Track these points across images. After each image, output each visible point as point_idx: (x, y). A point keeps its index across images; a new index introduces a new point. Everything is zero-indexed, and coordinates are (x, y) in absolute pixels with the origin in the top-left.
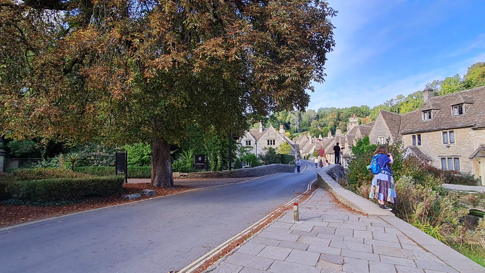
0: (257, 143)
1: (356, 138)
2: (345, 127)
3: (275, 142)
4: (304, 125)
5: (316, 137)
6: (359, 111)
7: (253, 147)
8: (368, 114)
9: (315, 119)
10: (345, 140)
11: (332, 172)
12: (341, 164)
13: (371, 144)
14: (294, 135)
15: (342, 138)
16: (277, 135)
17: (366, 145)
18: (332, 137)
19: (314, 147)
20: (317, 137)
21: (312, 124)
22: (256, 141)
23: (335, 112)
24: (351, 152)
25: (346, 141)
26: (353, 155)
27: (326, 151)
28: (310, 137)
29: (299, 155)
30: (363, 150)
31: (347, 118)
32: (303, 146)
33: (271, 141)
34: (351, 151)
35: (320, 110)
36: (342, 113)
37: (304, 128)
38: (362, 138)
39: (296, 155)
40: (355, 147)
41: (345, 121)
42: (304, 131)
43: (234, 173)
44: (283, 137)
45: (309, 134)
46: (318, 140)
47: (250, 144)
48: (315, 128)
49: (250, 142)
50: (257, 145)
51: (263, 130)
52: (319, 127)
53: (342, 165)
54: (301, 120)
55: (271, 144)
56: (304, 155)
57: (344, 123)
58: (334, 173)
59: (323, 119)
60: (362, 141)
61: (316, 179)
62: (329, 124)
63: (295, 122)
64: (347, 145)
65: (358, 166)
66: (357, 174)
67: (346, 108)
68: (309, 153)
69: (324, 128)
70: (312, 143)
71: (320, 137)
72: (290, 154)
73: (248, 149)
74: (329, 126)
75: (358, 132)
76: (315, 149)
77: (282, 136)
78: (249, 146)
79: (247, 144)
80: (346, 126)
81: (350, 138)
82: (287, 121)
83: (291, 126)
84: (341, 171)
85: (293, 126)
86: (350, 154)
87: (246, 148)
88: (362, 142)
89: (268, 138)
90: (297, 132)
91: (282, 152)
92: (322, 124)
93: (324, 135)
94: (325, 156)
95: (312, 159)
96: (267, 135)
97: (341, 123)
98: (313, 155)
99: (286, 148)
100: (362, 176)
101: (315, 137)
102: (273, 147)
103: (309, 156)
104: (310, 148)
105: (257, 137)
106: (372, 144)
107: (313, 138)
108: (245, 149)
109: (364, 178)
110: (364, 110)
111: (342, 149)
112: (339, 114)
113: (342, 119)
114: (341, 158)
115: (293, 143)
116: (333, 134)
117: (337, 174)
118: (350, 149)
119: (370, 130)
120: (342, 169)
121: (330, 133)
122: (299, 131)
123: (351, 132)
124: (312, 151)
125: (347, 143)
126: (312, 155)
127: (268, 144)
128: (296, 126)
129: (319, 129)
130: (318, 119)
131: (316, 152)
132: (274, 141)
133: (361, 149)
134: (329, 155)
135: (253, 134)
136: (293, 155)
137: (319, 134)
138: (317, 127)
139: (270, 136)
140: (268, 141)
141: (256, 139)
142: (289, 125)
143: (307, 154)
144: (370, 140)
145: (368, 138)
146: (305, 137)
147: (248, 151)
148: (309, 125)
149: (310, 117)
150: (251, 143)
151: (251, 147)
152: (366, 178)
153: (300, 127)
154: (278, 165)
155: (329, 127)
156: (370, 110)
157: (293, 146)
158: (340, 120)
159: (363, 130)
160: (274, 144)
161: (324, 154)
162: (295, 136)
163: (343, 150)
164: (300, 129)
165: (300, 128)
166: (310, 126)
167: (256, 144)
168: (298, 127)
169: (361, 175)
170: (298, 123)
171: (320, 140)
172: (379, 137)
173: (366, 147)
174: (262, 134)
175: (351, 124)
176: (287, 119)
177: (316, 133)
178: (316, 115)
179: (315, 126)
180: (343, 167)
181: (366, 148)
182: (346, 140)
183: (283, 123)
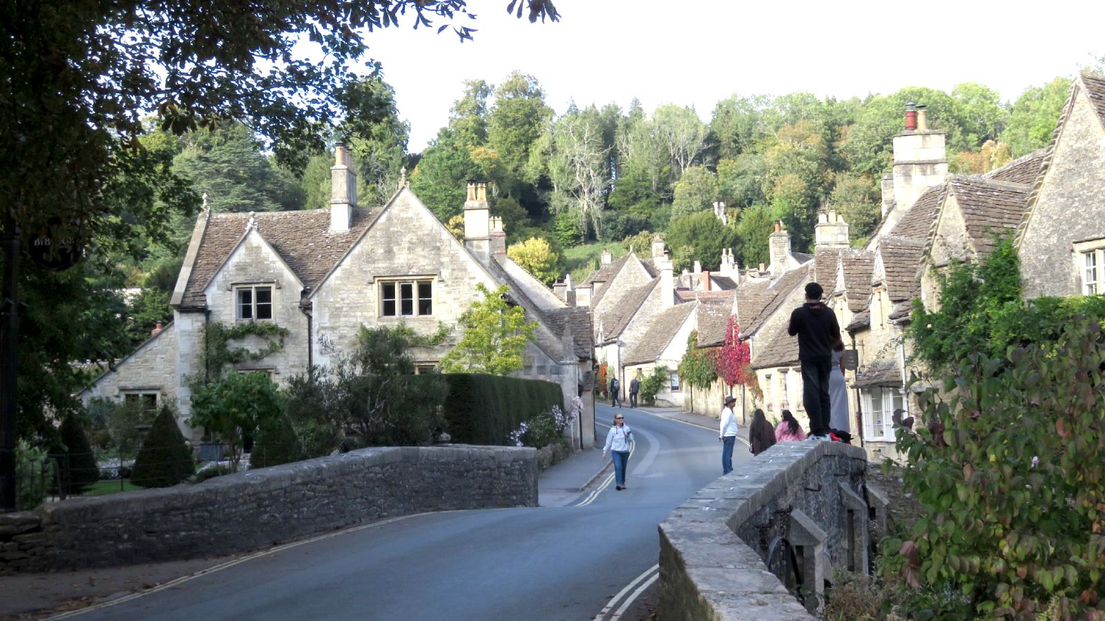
0: (314, 301)
1: (939, 256)
2: (867, 205)
3: (434, 298)
4: (636, 199)
5: (703, 269)
6: (943, 115)
7: (283, 333)
8: (991, 129)
9: (699, 158)
10: (870, 275)
11: (783, 505)
12: (846, 437)
13: (1029, 296)
14: (571, 254)
15: (850, 263)
16: (445, 250)
17: (1002, 300)
18: (793, 264)
19: (691, 324)
20: (711, 265)
21: (679, 187)
22: (304, 293)
23: (807, 117)
24: (909, 353)
25: (874, 280)
26: (922, 367)
27: (757, 345)
28: (664, 264)
29: (587, 375)
30: (985, 334)
31: (881, 155)
32: (620, 320)
33: (407, 291)
34: (910, 343)
35: (725, 112)
36: (850, 123)
37: (635, 215)
38: (975, 258)
39: (570, 378)
40: (933, 318)
41: (870, 173)
42: (631, 229)
43: (28, 539)
44: (486, 261)
45: (658, 246)
46: (715, 286)
47: (265, 312)
48: (694, 215)
49: (264, 295)
50: (314, 314)
51: (357, 217)
52: (719, 211)
53: (856, 442)
54: (618, 167)
55: (407, 309)
56: (630, 374)
57: (863, 182)
58: (797, 514)
59: (745, 161)
60: (975, 277)
61: (650, 576)
62: (778, 191)
63: (579, 180)
64: (881, 308)
65: (994, 475)
66: (985, 546)
67: (868, 100)
68: (660, 364)
69: (750, 212)
70: (677, 298)
71: (728, 268)
72: (533, 375)
73: (251, 345)
74: (776, 202)
75: (952, 217)
76: (692, 339)
77: (478, 259)
78: (261, 322)
79: (246, 312)
80: (876, 198)
81: (897, 258)
82: (531, 170)
83: (556, 199)
84: (845, 485)
85: (567, 200)
86: (901, 363)
87: (239, 334)
88: (973, 286)
89: (382, 266)
90: (591, 237)
91: (478, 360)
92: (738, 187)
93: (749, 251)
94: (752, 381)
95: (679, 398)
96: (380, 251)
97: (844, 182)
98: (682, 377)
99: (504, 335)
100: (1030, 559)
101: (697, 266)
102: (417, 324)
103: (658, 381)
104: (665, 329)
105: (314, 267)
106: (1035, 297)
107: (685, 272)
108: (233, 346)
109: (1047, 579)
110: (968, 107)
111: (854, 330)
112: (832, 131)
113: (849, 157)
114: (851, 394)
115: (554, 300)
116: (802, 244)
117: (818, 518)
118: (900, 333)
119: (1019, 208)
120: (856, 470)
121: (779, 245)
122: (603, 233)
123: (906, 226)
124: (674, 354)
125: (885, 296)
126: (676, 379)
127: (389, 309)
128: (584, 203)
129: (722, 218)
130: (716, 161)
131: (700, 353)
132: (425, 290)
133: (971, 328)
134: (774, 371)
135: (288, 245)
136: (553, 379)
137: (722, 245)
138: (707, 205)
139: (402, 258)
140: (388, 290)
141: (304, 281)
142: (542, 196)
143: (648, 371)
144: (1026, 273)
145: (1011, 261)
146: (634, 263)
147: (255, 358)
148: (662, 195)
149: (666, 149)
150: (277, 302)
151: (273, 330)
152: (1064, 583)
153: (607, 207)
154: (406, 459)
155: (776, 209)
156: (1002, 109)
157: (553, 319)
158: (840, 166)
159: (979, 204)
160: (425, 308)
161: (745, 370)
162: (579, 264)
163: (858, 338)
164: (608, 220)
165: (608, 213)
166: (671, 201)
167: (306, 308)
168: (597, 212)
169: (1021, 552)
170: (597, 181)
171: (726, 284)
172: (1078, 247)
173: (1003, 312)
174: (345, 246)
175: (907, 175)
176: (534, 161)
177: (702, 243)
178: (702, 134)
179: (696, 202)
180: (859, 456)
181: (1002, 319)
182: (879, 271)
183: (507, 184)
